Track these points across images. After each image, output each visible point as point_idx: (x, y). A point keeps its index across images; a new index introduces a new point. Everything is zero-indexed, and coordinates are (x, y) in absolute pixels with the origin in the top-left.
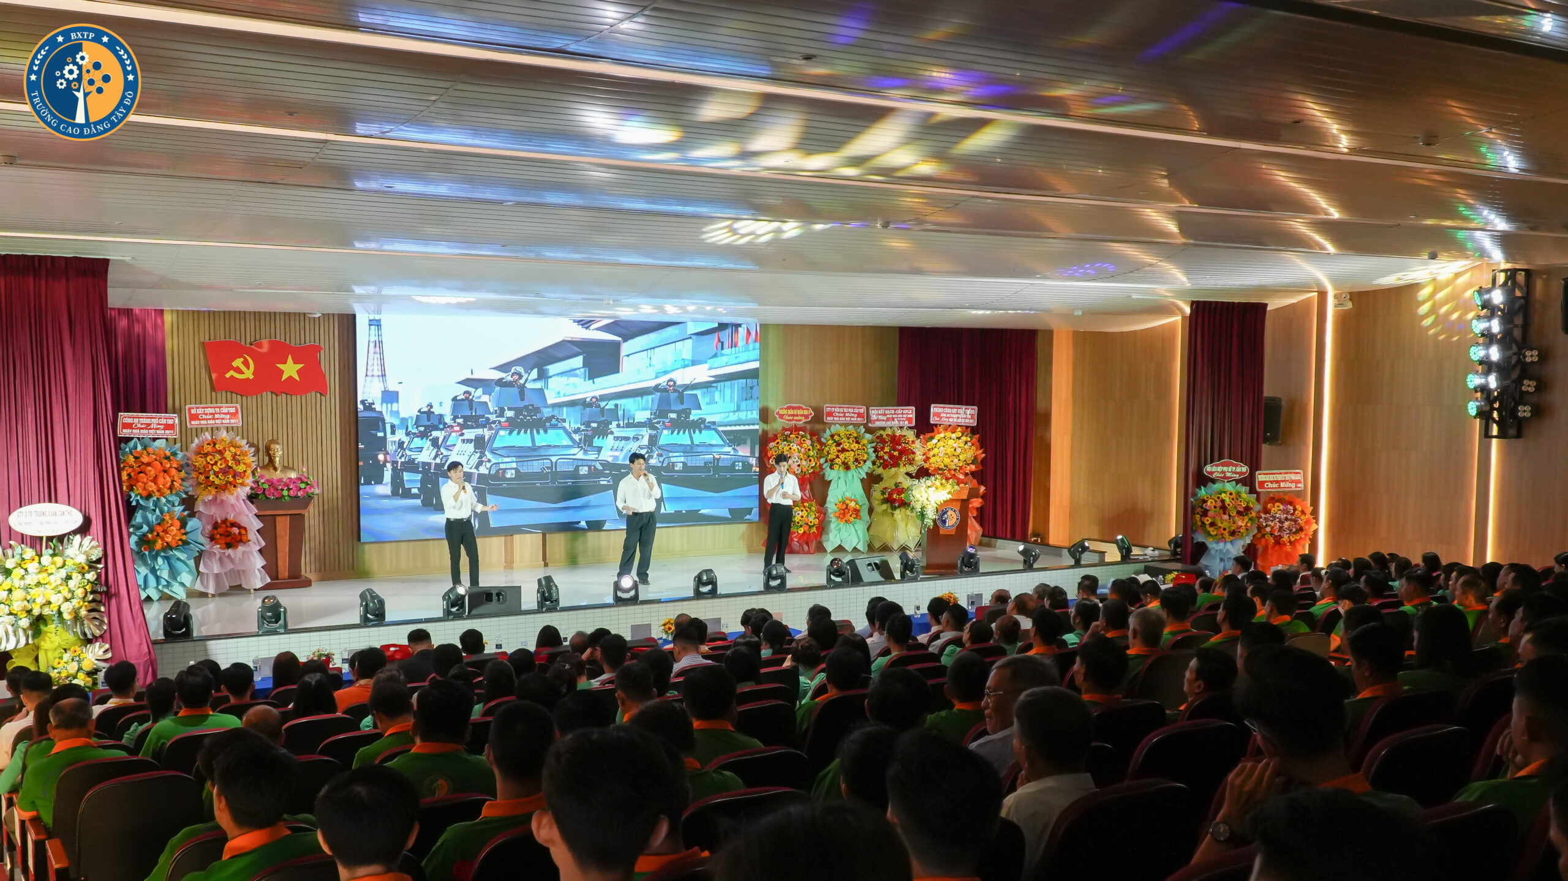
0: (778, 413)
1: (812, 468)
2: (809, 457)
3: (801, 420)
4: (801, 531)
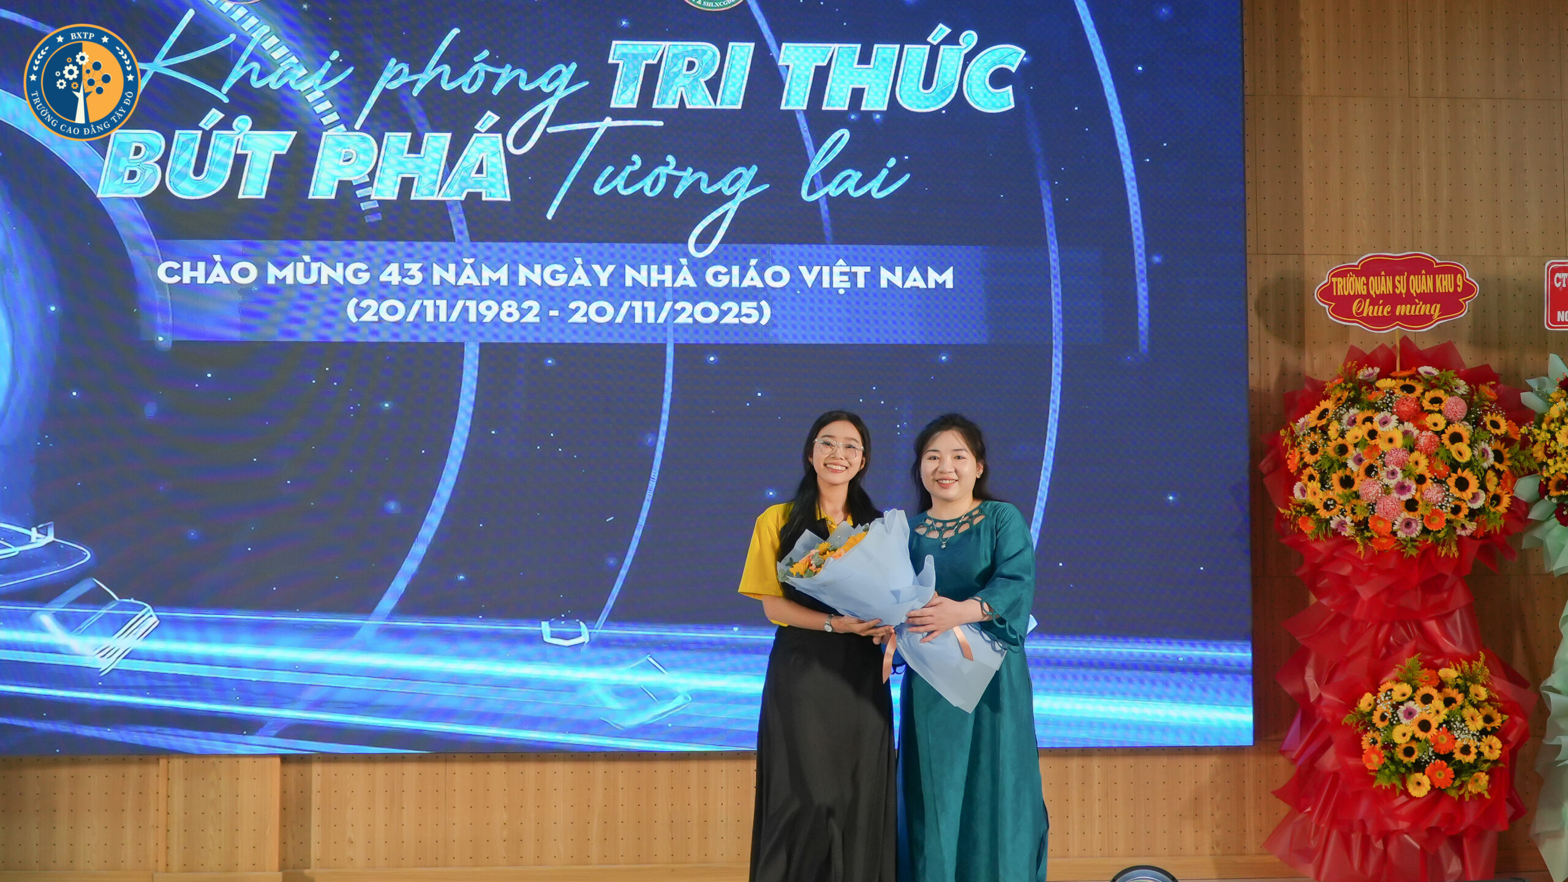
0: (1327, 293)
1: (1473, 514)
2: (1454, 466)
3: (1426, 319)
4: (1420, 787)
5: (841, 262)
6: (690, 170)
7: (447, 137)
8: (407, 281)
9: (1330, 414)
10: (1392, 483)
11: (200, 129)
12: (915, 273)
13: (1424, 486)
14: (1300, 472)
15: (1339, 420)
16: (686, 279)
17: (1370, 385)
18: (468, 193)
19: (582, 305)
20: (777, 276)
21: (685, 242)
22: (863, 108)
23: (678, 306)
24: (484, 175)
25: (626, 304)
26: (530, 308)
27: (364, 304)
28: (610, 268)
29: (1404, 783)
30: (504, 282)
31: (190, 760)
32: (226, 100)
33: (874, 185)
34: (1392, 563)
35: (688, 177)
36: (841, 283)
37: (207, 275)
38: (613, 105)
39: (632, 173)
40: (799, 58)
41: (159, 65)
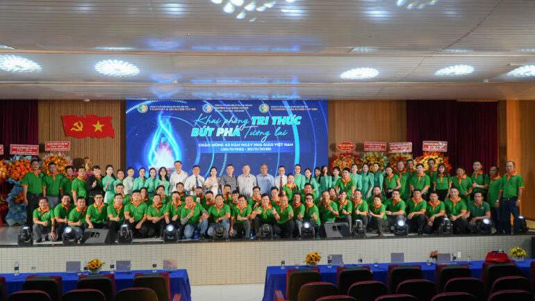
0: (338, 146)
3: (350, 149)
5: (279, 143)
7: (232, 128)
8: (228, 146)
11: (203, 128)
12: (288, 144)
15: (339, 162)
16: (261, 145)
17: (343, 158)
18: (235, 135)
19: (249, 148)
20: (272, 145)
21: (261, 141)
22: (282, 124)
23: (260, 148)
24: (237, 133)
25: (254, 148)
26: (243, 149)
27: (223, 149)
28: (252, 144)
30: (239, 146)
32: (206, 124)
33: (283, 134)
35: (261, 133)
36: (279, 145)
37: (204, 145)
38: (252, 124)
39: (254, 132)
40: (274, 118)
41: (198, 120)
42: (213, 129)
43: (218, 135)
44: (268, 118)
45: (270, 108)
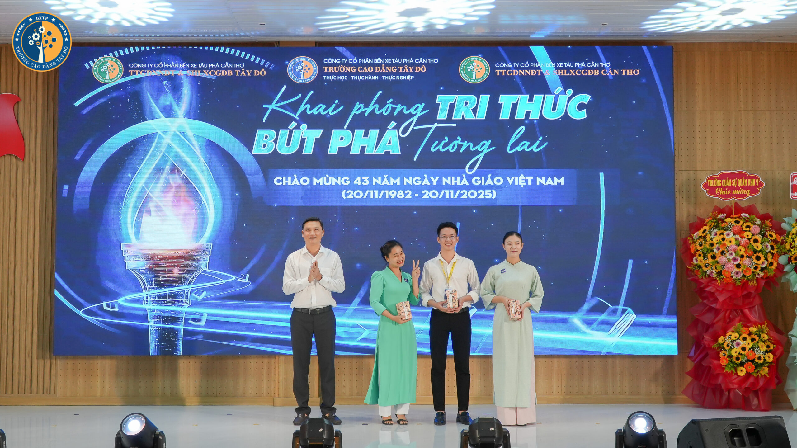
0: (706, 186)
1: (762, 270)
2: (755, 251)
3: (744, 196)
4: (742, 371)
5: (522, 175)
6: (466, 142)
7: (377, 131)
8: (363, 184)
9: (707, 232)
10: (731, 257)
11: (289, 129)
12: (550, 179)
13: (744, 259)
14: (695, 253)
15: (711, 234)
16: (465, 182)
17: (722, 220)
18: (386, 152)
19: (427, 192)
20: (498, 181)
21: (465, 168)
22: (530, 118)
23: (462, 192)
24: (391, 145)
25: (443, 192)
26: (408, 193)
27: (348, 192)
28: (437, 178)
29: (736, 370)
30: (398, 184)
31: (286, 357)
32: (298, 118)
33: (534, 147)
34: (731, 288)
35: (465, 144)
36: (522, 183)
37: (292, 182)
38: (438, 118)
39: (445, 143)
40: (506, 100)
41: (274, 106)
42: (318, 133)
43: (333, 150)
44: (485, 99)
45: (493, 69)
